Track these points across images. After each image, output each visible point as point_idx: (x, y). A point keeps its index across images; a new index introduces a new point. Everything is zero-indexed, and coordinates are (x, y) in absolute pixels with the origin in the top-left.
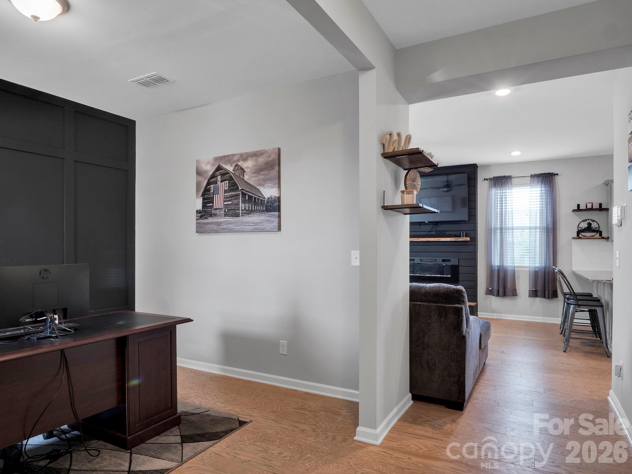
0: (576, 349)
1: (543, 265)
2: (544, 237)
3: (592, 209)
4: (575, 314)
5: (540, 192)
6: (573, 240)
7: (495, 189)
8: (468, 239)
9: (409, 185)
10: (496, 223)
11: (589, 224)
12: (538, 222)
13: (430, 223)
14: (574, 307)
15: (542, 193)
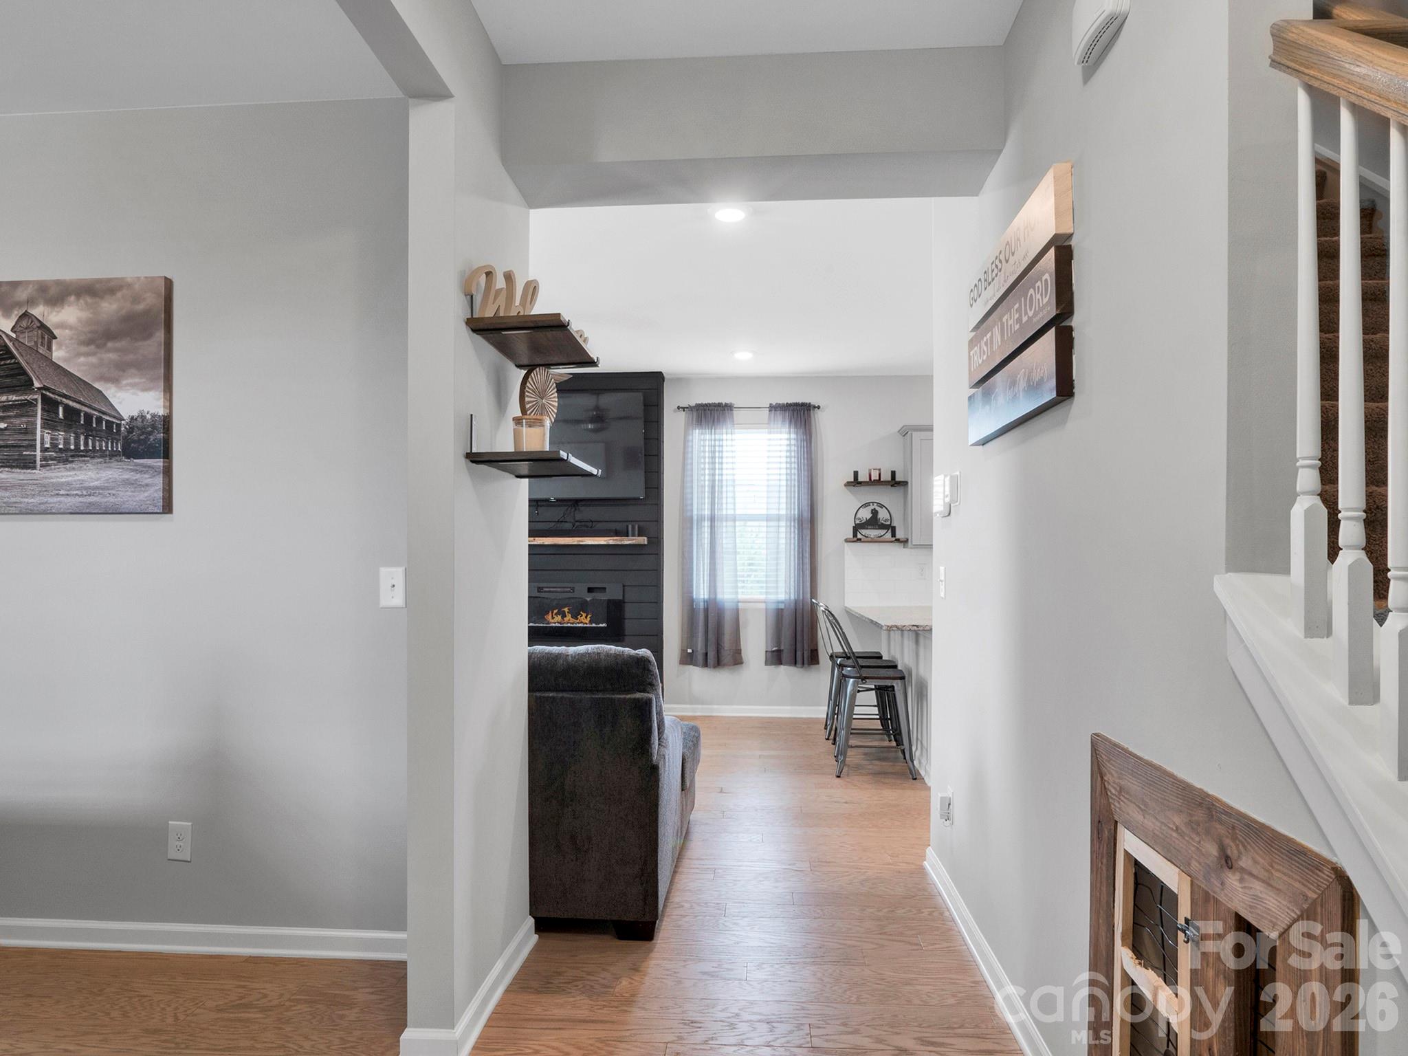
0: (858, 767)
1: (792, 597)
2: (794, 538)
3: (879, 482)
4: (856, 695)
5: (787, 442)
6: (846, 544)
7: (701, 431)
8: (643, 540)
9: (530, 405)
10: (700, 506)
11: (875, 512)
12: (783, 506)
13: (561, 502)
14: (854, 682)
15: (790, 445)
